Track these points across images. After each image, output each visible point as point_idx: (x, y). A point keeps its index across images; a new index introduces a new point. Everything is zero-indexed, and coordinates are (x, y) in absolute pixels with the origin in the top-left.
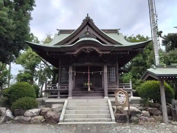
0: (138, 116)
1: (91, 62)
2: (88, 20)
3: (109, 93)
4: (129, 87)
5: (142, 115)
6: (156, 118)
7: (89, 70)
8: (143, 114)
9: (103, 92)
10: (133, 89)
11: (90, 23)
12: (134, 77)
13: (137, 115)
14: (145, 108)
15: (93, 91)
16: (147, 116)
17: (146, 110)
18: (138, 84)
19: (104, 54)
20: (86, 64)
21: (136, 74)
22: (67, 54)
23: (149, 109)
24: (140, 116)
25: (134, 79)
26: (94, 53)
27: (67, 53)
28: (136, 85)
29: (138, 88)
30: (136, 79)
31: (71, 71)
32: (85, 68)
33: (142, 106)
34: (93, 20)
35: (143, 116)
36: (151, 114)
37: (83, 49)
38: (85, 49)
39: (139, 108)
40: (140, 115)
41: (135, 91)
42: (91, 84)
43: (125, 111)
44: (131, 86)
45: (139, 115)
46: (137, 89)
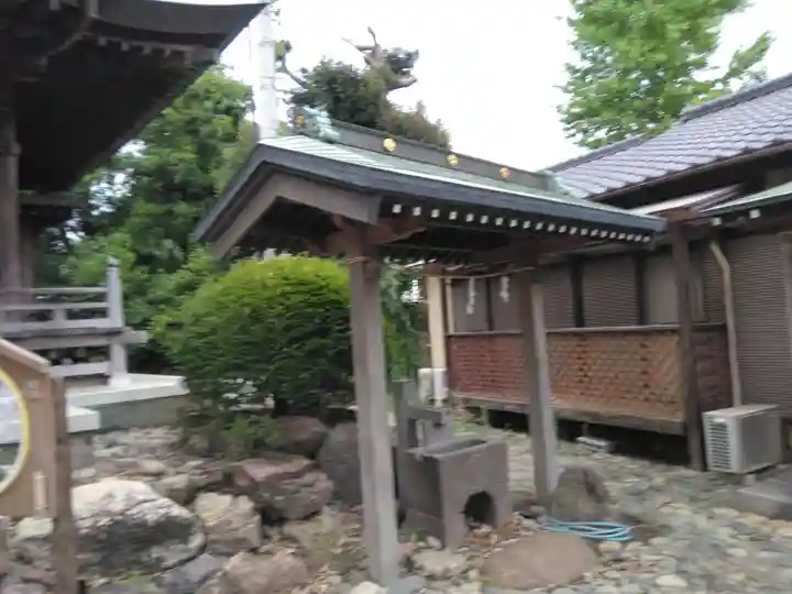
0: (160, 560)
4: (103, 313)
5: (196, 541)
6: (307, 544)
8: (206, 531)
10: (127, 324)
12: (144, 260)
13: (156, 552)
14: (219, 467)
16: (237, 545)
17: (225, 484)
18: (167, 301)
21: (158, 245)
23: (252, 480)
24: (184, 556)
25: (141, 273)
28: (151, 303)
29: (166, 318)
30: (152, 272)
33: (200, 455)
35: (203, 549)
36: (270, 517)
39: (167, 480)
40: (181, 546)
41: (143, 337)
43: (31, 539)
44: (115, 304)
45: (170, 554)
46: (158, 329)
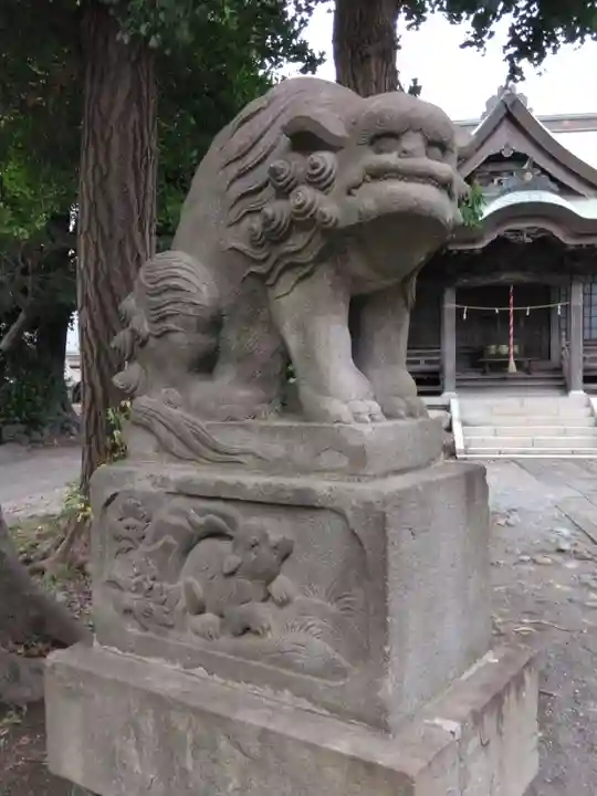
1: (523, 269)
2: (508, 104)
3: (587, 380)
7: (511, 300)
9: (559, 376)
11: (515, 114)
15: (523, 375)
19: (581, 245)
20: (504, 277)
22: (452, 251)
26: (545, 243)
27: (451, 248)
31: (450, 305)
32: (498, 294)
34: (525, 98)
37: (510, 231)
38: (518, 233)
42: (516, 349)
